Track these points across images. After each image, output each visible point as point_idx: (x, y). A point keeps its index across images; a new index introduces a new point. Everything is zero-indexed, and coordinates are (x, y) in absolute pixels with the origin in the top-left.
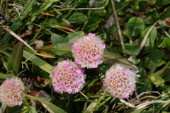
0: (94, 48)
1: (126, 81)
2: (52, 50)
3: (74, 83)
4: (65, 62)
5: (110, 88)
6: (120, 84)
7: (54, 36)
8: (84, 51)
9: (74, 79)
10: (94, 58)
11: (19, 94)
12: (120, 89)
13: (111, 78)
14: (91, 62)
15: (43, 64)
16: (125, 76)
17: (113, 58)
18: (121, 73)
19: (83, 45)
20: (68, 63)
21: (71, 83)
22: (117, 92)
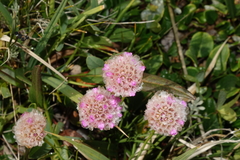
0: (129, 70)
1: (173, 113)
2: (89, 77)
3: (107, 116)
4: (95, 90)
5: (152, 122)
6: (164, 116)
7: (91, 59)
8: (117, 75)
9: (107, 112)
10: (131, 84)
11: (39, 132)
12: (165, 123)
13: (154, 109)
14: (127, 89)
15: (75, 94)
16: (172, 107)
17: (163, 84)
18: (166, 103)
19: (116, 67)
20: (99, 92)
21: (103, 116)
22: (161, 127)
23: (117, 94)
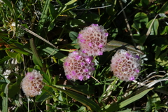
1: (131, 65)
3: (84, 71)
4: (74, 53)
5: (116, 72)
8: (88, 40)
9: (84, 68)
10: (99, 47)
11: (38, 86)
12: (125, 73)
13: (117, 63)
14: (96, 51)
16: (130, 60)
17: (121, 46)
18: (125, 58)
19: (87, 35)
20: (77, 53)
21: (81, 71)
22: (123, 76)
23: (90, 55)
